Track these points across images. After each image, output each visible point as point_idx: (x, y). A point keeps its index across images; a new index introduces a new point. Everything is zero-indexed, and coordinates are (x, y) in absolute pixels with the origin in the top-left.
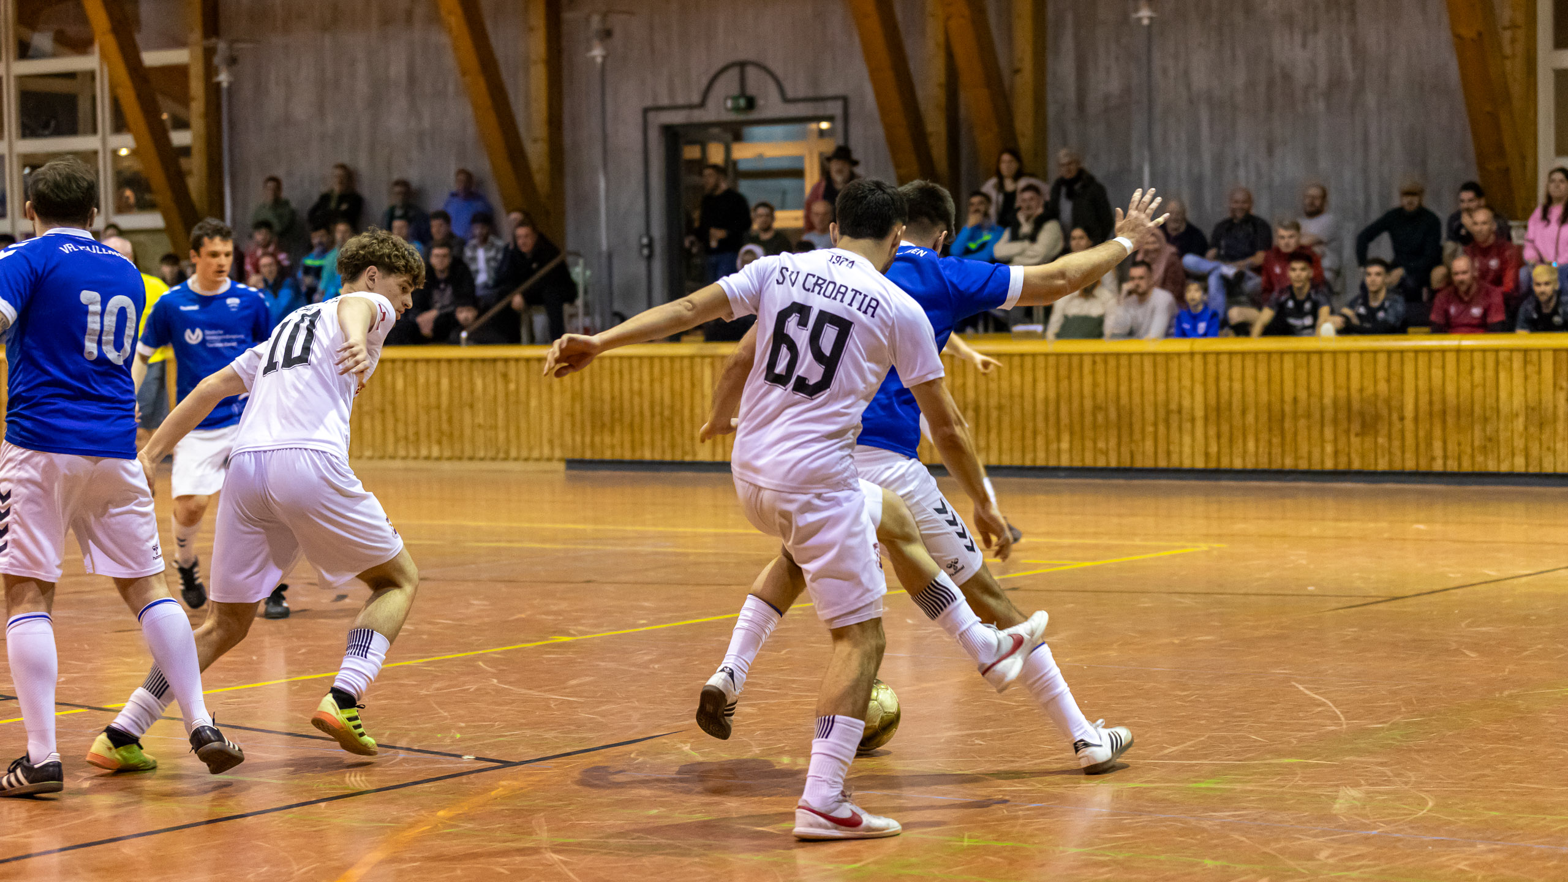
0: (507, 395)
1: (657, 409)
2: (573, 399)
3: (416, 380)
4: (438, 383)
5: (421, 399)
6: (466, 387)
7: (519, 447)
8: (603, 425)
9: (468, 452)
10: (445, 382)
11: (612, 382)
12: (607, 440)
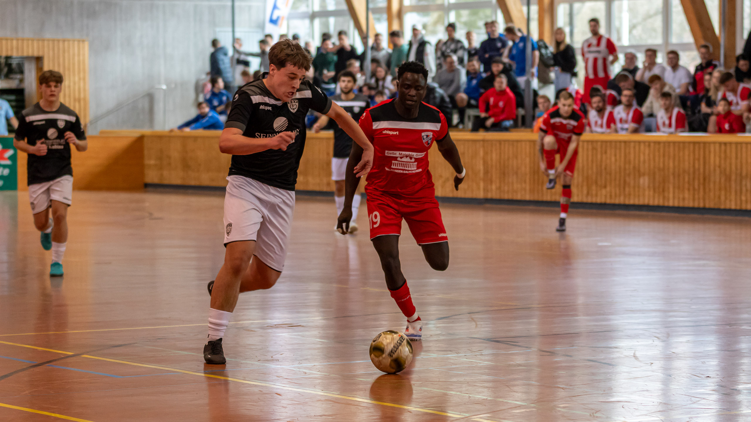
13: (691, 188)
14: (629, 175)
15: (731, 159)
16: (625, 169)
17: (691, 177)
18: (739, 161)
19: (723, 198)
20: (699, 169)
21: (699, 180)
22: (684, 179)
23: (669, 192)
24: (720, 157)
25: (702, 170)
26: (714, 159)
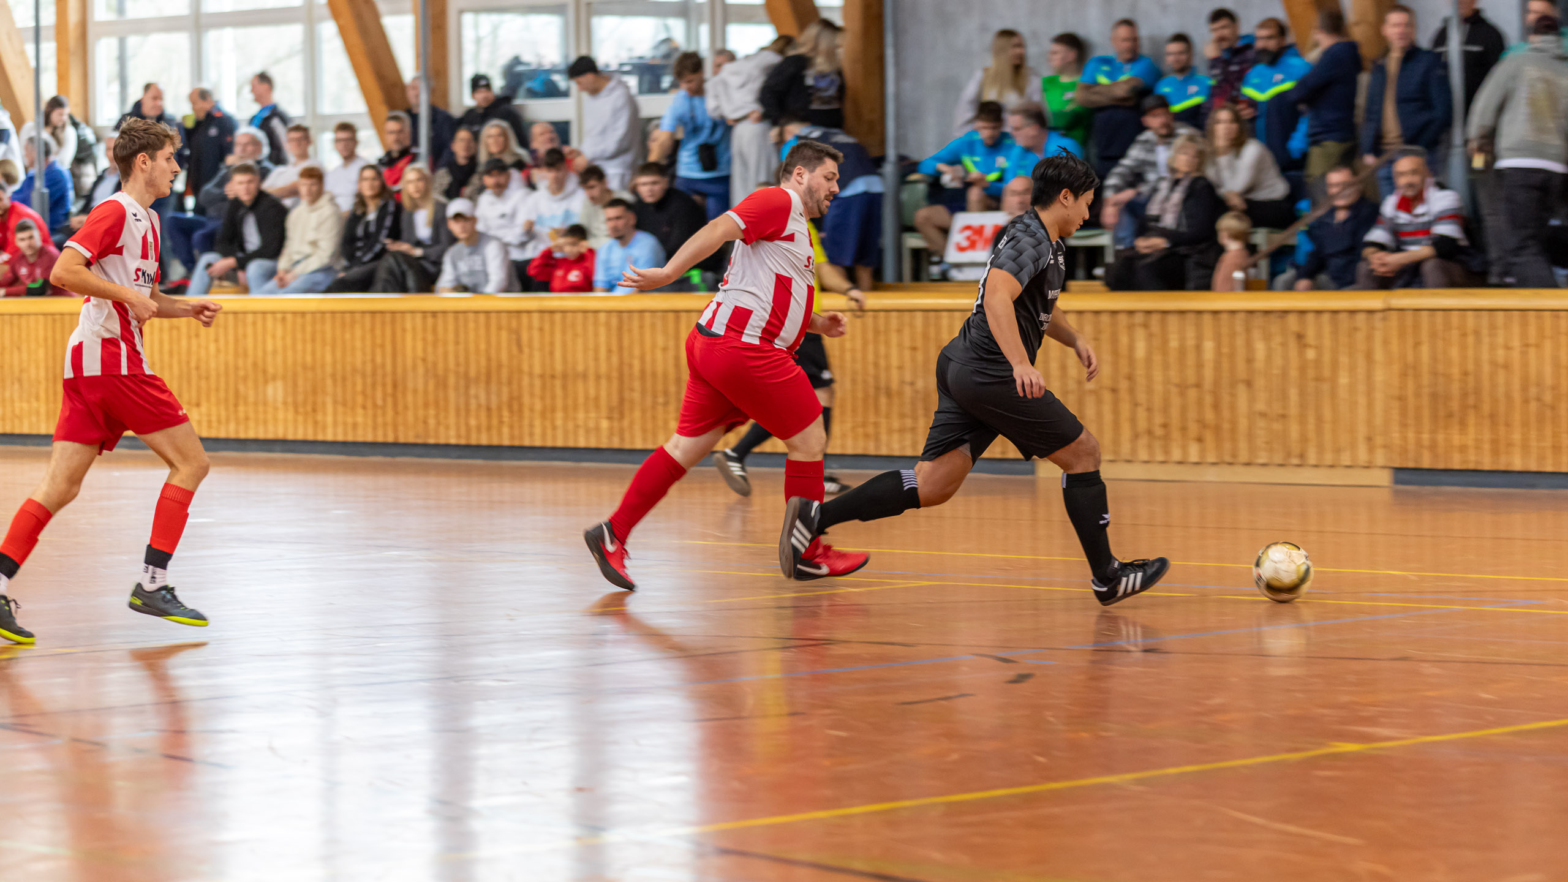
0: (1303, 369)
1: (1533, 391)
2: (1404, 375)
3: (1165, 342)
4: (1198, 348)
5: (1173, 374)
6: (1241, 353)
7: (1320, 448)
8: (1450, 415)
9: (1243, 457)
10: (1209, 346)
11: (1463, 347)
12: (1456, 439)
13: (369, 404)
14: (245, 379)
15: (445, 343)
16: (237, 368)
17: (369, 381)
18: (461, 347)
19: (432, 422)
20: (383, 365)
21: (384, 385)
22: (354, 385)
23: (325, 414)
24: (424, 340)
25: (389, 368)
26: (412, 345)
